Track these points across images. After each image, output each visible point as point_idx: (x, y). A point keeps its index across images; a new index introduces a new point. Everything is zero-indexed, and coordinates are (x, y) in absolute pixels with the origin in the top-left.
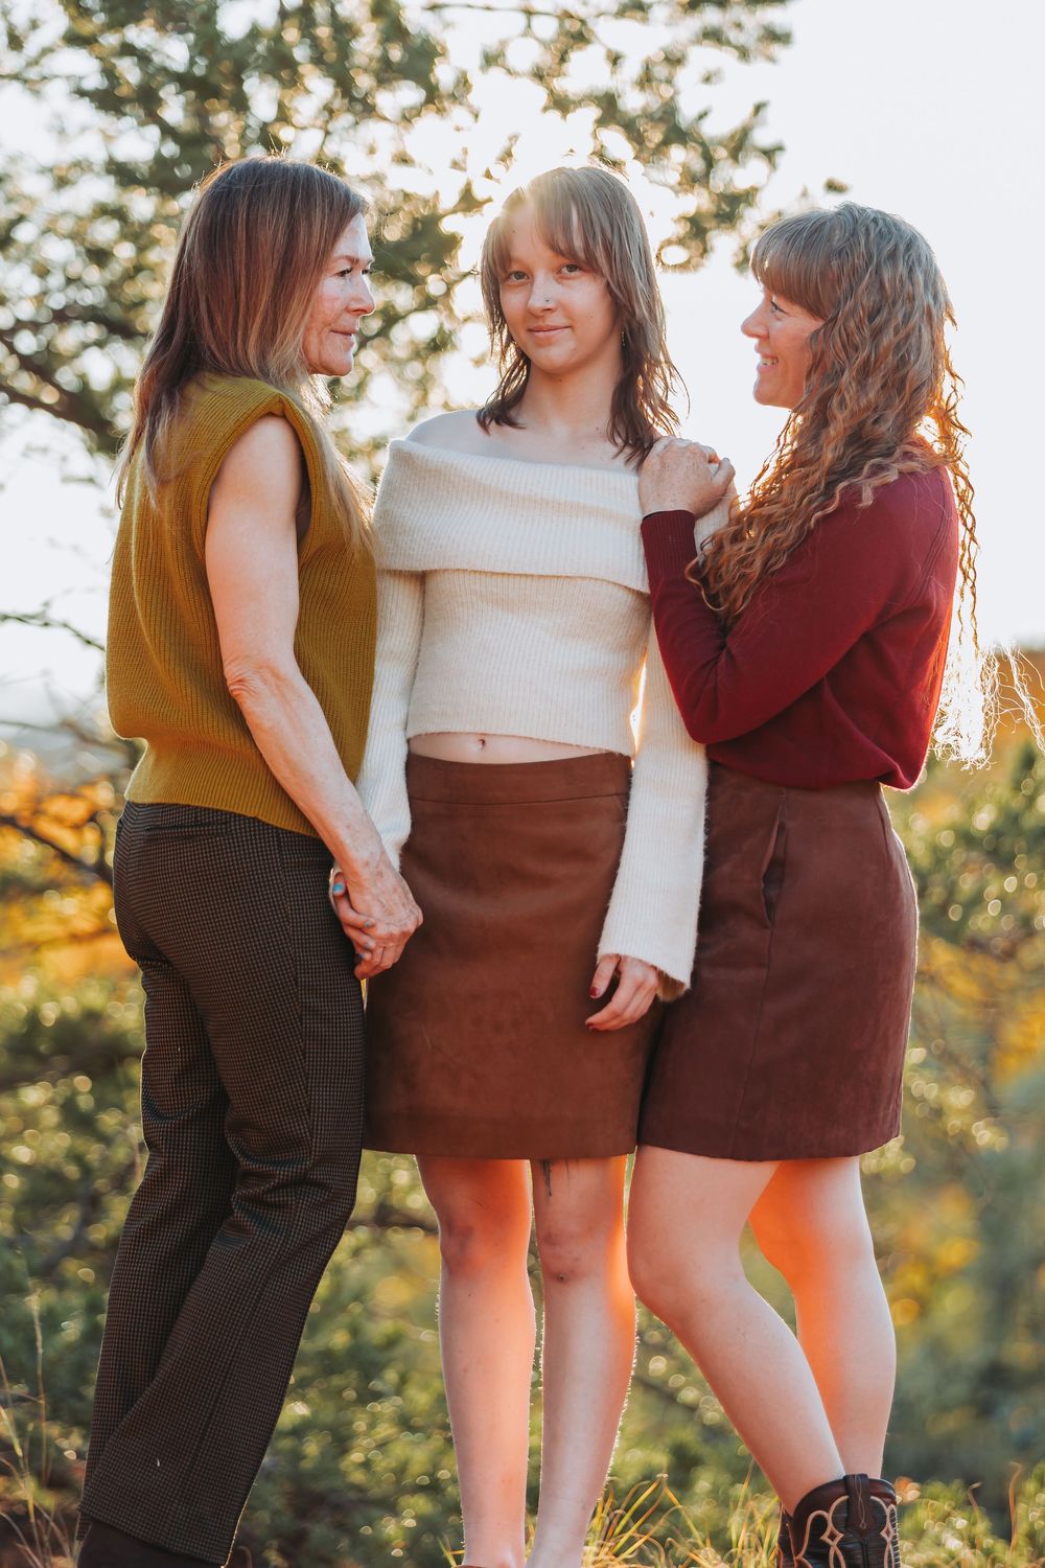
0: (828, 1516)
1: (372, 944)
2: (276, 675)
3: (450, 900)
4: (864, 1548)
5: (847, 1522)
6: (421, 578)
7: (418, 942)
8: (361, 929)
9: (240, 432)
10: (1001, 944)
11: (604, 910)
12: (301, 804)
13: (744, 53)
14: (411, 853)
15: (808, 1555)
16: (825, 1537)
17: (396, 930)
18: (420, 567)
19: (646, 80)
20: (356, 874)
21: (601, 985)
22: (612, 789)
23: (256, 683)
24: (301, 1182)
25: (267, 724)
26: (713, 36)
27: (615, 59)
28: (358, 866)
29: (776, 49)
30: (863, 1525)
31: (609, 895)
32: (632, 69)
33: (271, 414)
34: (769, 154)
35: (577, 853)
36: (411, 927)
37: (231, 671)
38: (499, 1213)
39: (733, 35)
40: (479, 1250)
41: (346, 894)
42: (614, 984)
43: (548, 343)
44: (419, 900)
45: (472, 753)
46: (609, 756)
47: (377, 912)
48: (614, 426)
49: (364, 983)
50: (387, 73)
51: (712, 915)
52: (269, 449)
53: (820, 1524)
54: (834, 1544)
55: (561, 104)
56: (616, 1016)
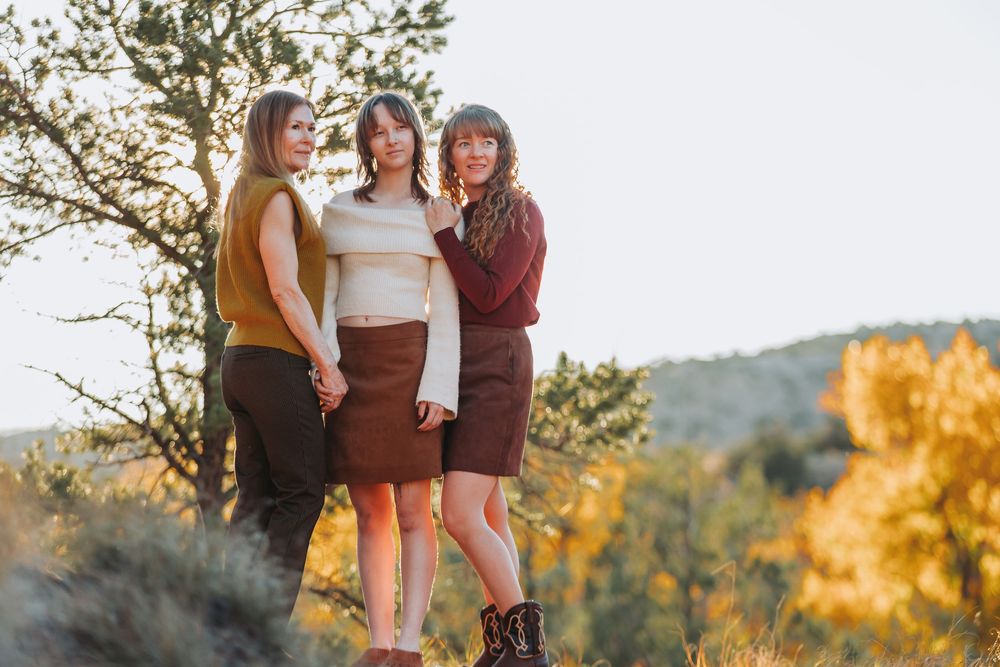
0: (519, 617)
1: (331, 400)
2: (293, 292)
3: (358, 383)
4: (532, 629)
5: (525, 619)
6: (338, 258)
7: (347, 399)
8: (327, 394)
9: (269, 198)
10: (557, 443)
11: (418, 384)
12: (303, 343)
13: (425, 51)
14: (341, 365)
15: (510, 633)
16: (517, 625)
17: (340, 393)
18: (338, 252)
19: (387, 61)
20: (326, 370)
21: (422, 414)
22: (418, 335)
23: (285, 295)
24: (305, 494)
25: (290, 311)
26: (412, 42)
27: (370, 54)
28: (327, 367)
29: (441, 48)
30: (532, 620)
31: (420, 378)
32: (378, 58)
33: (282, 190)
34: (435, 94)
35: (407, 361)
36: (345, 392)
37: (274, 291)
38: (381, 508)
39: (421, 42)
40: (374, 523)
41: (320, 380)
42: (426, 414)
43: (396, 157)
44: (347, 382)
45: (362, 323)
46: (417, 323)
47: (333, 386)
48: (412, 191)
49: (323, 414)
50: (277, 59)
51: (465, 382)
52: (281, 202)
53: (515, 620)
54: (520, 629)
55: (350, 74)
56: (429, 425)
